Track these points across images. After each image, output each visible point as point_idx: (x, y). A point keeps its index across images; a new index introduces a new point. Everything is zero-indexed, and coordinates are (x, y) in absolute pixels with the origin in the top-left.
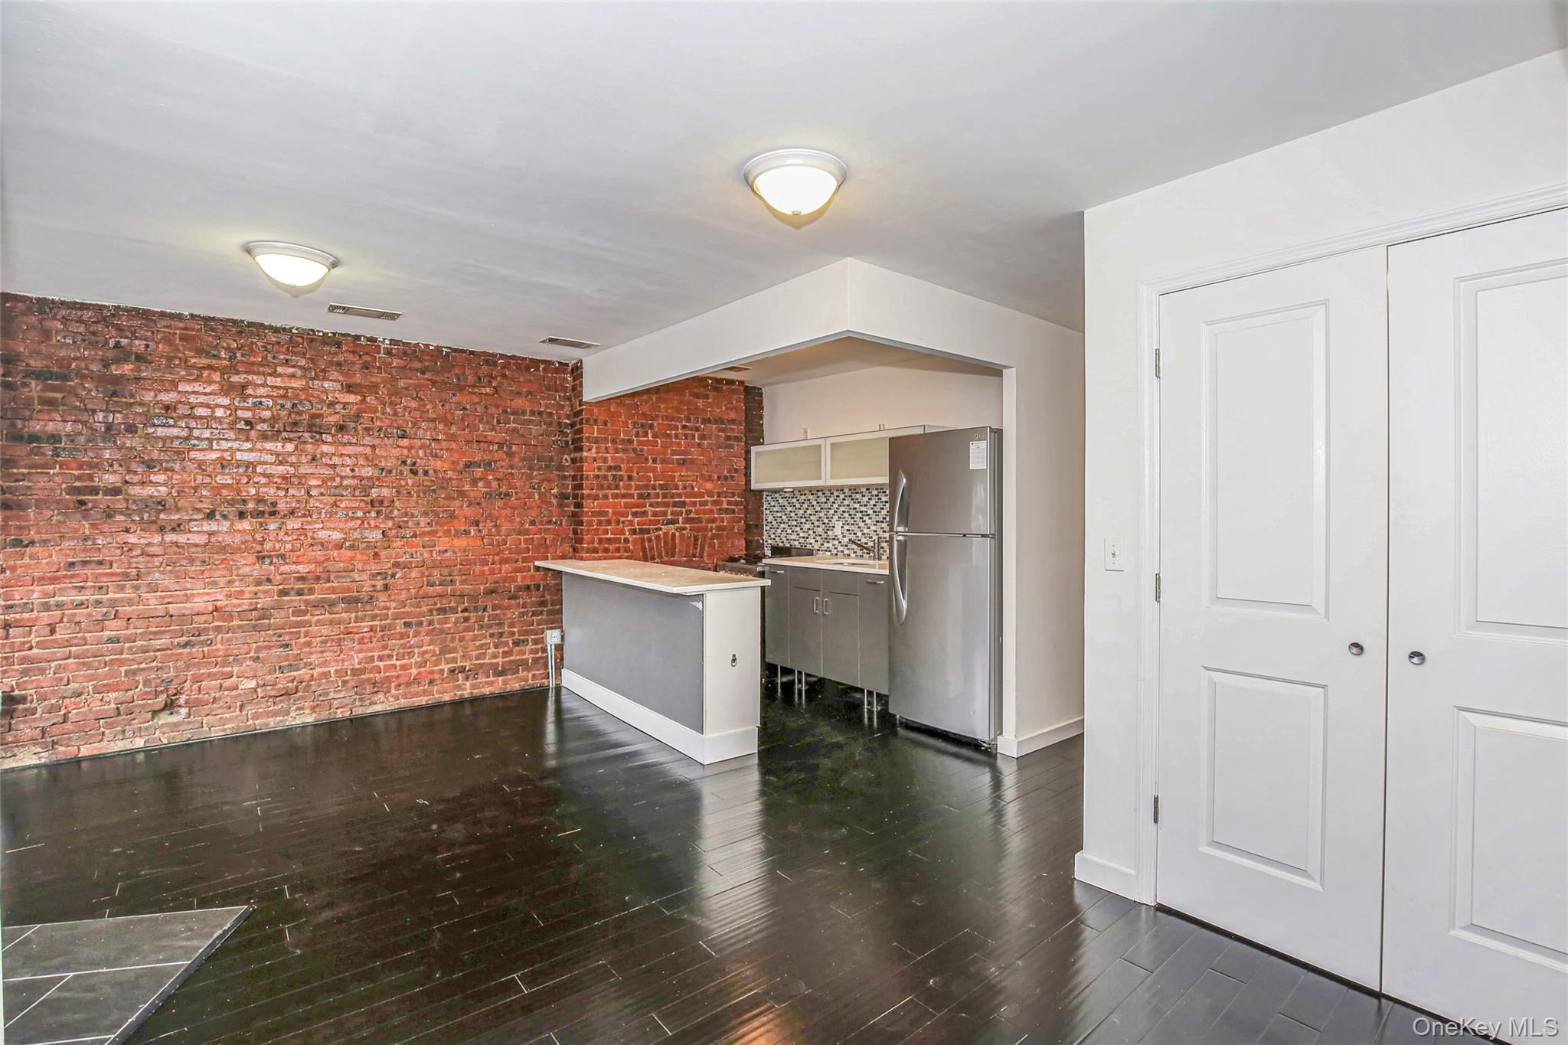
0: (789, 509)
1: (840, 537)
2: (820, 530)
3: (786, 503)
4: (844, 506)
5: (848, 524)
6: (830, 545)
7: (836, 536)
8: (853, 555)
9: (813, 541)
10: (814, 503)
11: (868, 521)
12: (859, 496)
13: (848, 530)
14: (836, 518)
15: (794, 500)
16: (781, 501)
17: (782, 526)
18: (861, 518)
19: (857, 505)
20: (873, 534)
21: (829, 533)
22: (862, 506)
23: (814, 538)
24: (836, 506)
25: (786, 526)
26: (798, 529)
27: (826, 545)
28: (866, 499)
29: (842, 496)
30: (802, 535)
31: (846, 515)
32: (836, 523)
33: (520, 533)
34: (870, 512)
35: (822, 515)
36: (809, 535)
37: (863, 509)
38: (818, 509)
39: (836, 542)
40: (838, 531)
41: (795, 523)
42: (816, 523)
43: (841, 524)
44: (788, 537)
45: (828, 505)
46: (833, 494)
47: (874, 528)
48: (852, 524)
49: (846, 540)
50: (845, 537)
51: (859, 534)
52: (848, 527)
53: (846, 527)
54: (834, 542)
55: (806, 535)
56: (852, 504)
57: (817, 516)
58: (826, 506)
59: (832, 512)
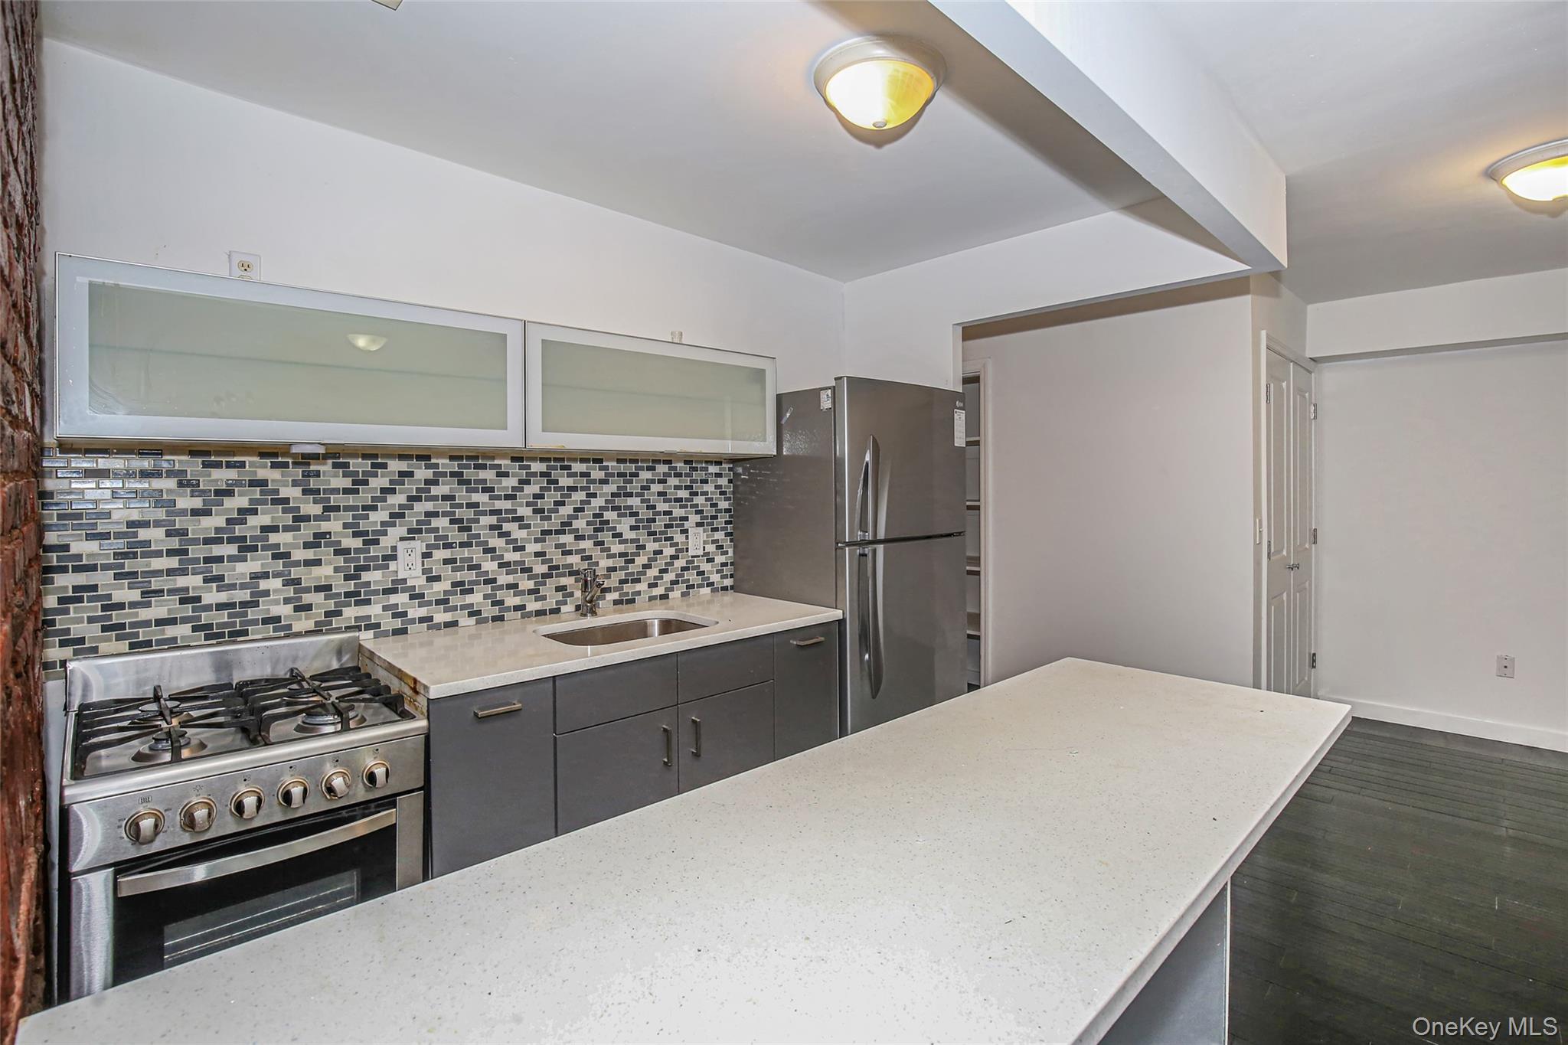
1: (418, 581)
2: (324, 572)
4: (435, 498)
5: (448, 546)
6: (374, 610)
7: (404, 581)
10: (292, 493)
11: (519, 534)
12: (488, 475)
13: (446, 562)
14: (400, 530)
18: (492, 528)
19: (480, 498)
20: (529, 561)
21: (372, 577)
22: (498, 498)
23: (287, 601)
24: (398, 499)
26: (192, 582)
27: (351, 613)
28: (511, 482)
29: (422, 473)
30: (211, 597)
31: (442, 523)
32: (401, 546)
34: (524, 511)
35: (334, 526)
36: (266, 593)
37: (507, 505)
38: (312, 509)
39: (401, 599)
40: (409, 566)
41: (174, 562)
42: (299, 554)
43: (418, 546)
44: (116, 617)
45: (365, 497)
46: (384, 466)
47: (538, 547)
48: (462, 545)
49: (444, 586)
50: (438, 578)
51: (489, 566)
52: (446, 554)
53: (440, 554)
54: (394, 599)
55: (245, 595)
56: (462, 495)
57: (307, 531)
58: (351, 500)
59: (379, 516)
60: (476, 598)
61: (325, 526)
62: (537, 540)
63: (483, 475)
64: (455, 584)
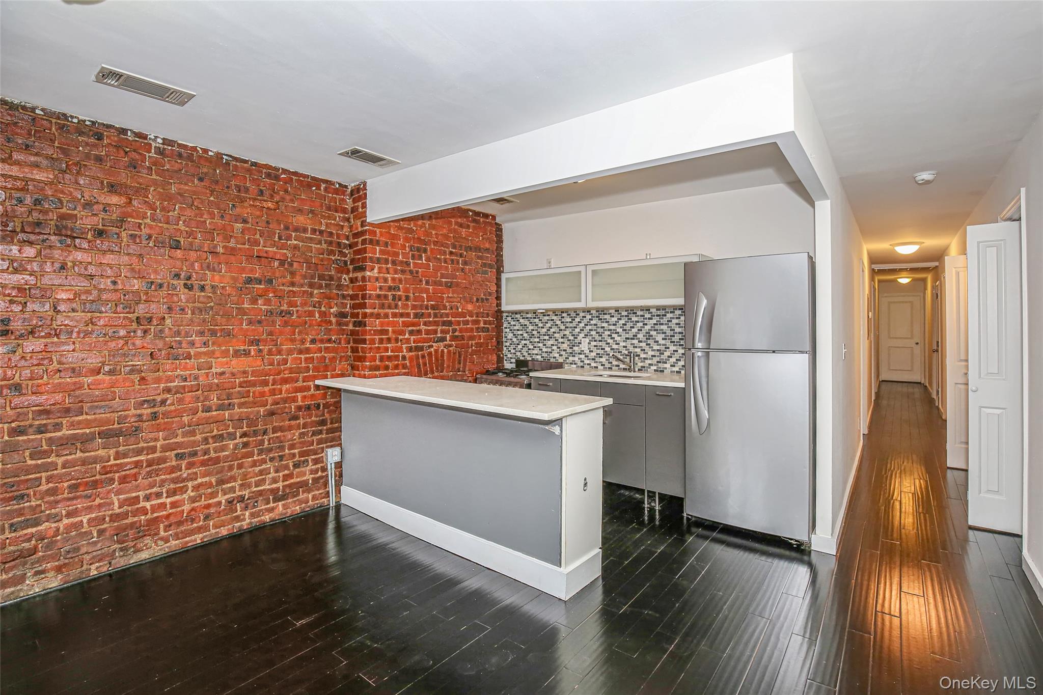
0: (531, 328)
1: (587, 352)
2: (565, 346)
3: (527, 323)
4: (591, 325)
5: (595, 341)
6: (576, 359)
7: (583, 351)
8: (600, 367)
9: (557, 355)
10: (558, 322)
11: (617, 338)
12: (607, 317)
13: (595, 346)
14: (582, 335)
15: (537, 320)
16: (521, 321)
17: (523, 342)
18: (609, 335)
19: (605, 325)
20: (621, 349)
21: (575, 348)
22: (611, 325)
23: (558, 353)
24: (582, 325)
25: (527, 342)
26: (541, 345)
27: (571, 358)
28: (615, 319)
29: (589, 317)
30: (544, 350)
31: (593, 333)
32: (583, 339)
33: (301, 352)
34: (620, 330)
35: (567, 332)
36: (553, 350)
37: (612, 327)
38: (563, 327)
39: (582, 356)
40: (584, 346)
41: (537, 340)
42: (561, 340)
43: (587, 340)
44: (530, 352)
45: (574, 324)
46: (579, 315)
47: (624, 344)
48: (600, 341)
49: (593, 354)
50: (592, 351)
51: (608, 349)
52: (595, 343)
53: (594, 343)
54: (581, 356)
55: (550, 350)
56: (599, 324)
57: (562, 333)
58: (571, 325)
59: (577, 330)
60: (603, 360)
61: (565, 333)
62: (624, 341)
63: (606, 317)
64: (597, 354)
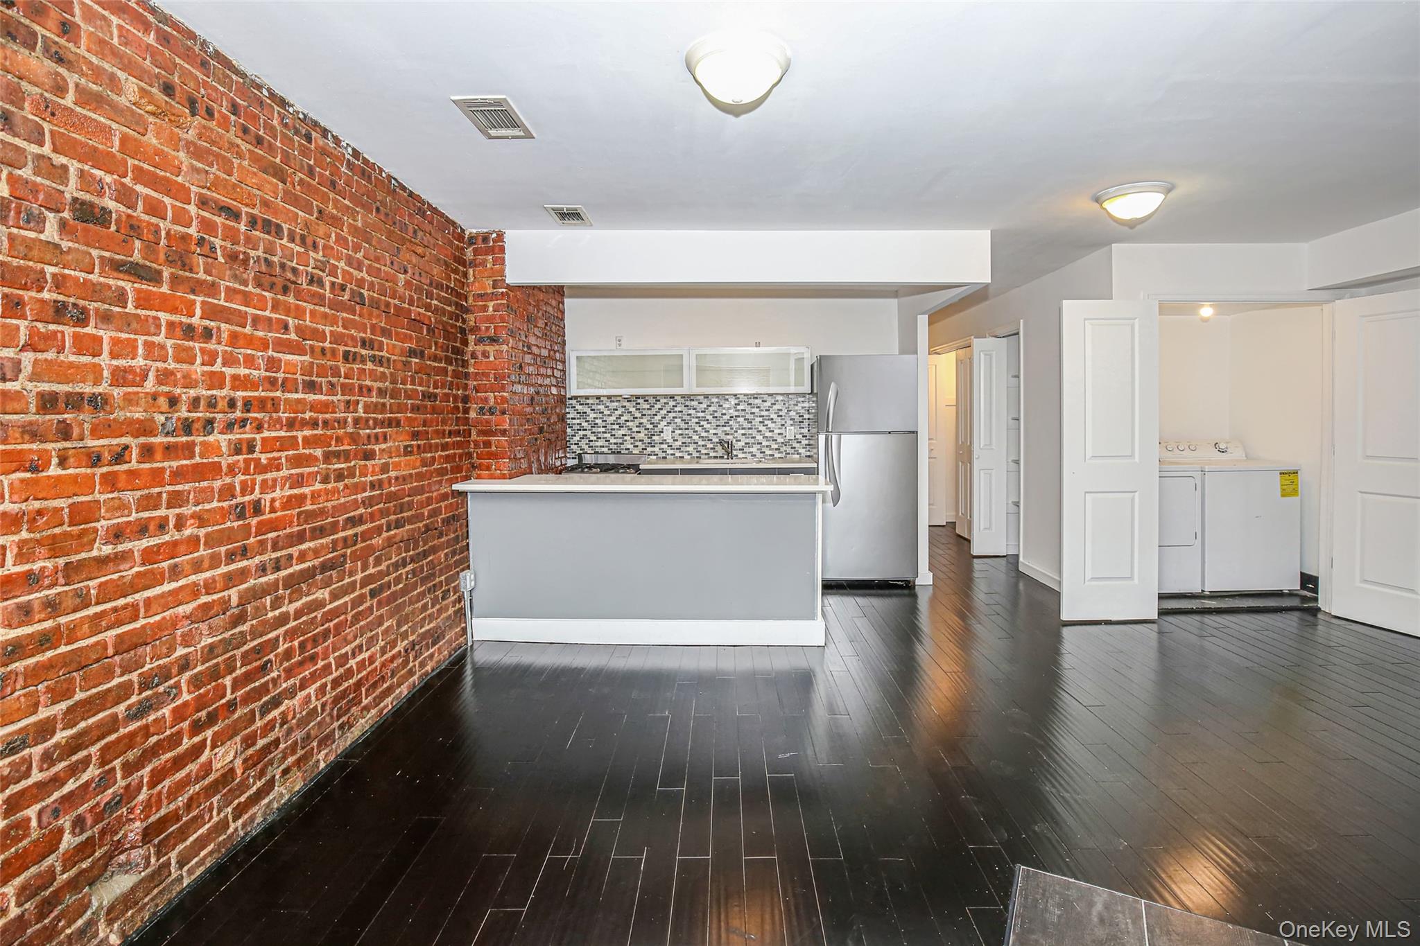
0: (592, 415)
1: (670, 441)
2: (641, 436)
3: (588, 411)
4: (675, 412)
5: (680, 429)
6: (656, 449)
7: (666, 440)
8: (687, 457)
9: (630, 447)
10: (632, 409)
11: (707, 426)
13: (680, 435)
14: (664, 423)
15: (601, 407)
16: (579, 407)
17: (581, 433)
18: (696, 423)
19: (692, 412)
21: (655, 438)
22: (699, 412)
23: (632, 443)
24: (663, 412)
25: (588, 433)
26: (608, 435)
27: (649, 449)
28: (704, 406)
29: (672, 403)
30: (613, 441)
31: (678, 420)
32: (665, 428)
34: (709, 417)
35: (644, 420)
36: (626, 441)
37: (702, 414)
38: (638, 415)
39: (665, 446)
40: (667, 435)
41: (603, 430)
42: (635, 429)
43: (670, 429)
44: (591, 444)
45: (653, 411)
46: (659, 401)
47: (714, 431)
48: (686, 429)
49: (678, 443)
50: (677, 440)
51: (695, 437)
52: (680, 432)
53: (678, 432)
54: (662, 446)
55: (620, 441)
56: (686, 411)
57: (637, 422)
58: (649, 412)
59: (658, 418)
60: (690, 449)
61: (642, 421)
62: (714, 429)
63: (693, 403)
64: (683, 443)
